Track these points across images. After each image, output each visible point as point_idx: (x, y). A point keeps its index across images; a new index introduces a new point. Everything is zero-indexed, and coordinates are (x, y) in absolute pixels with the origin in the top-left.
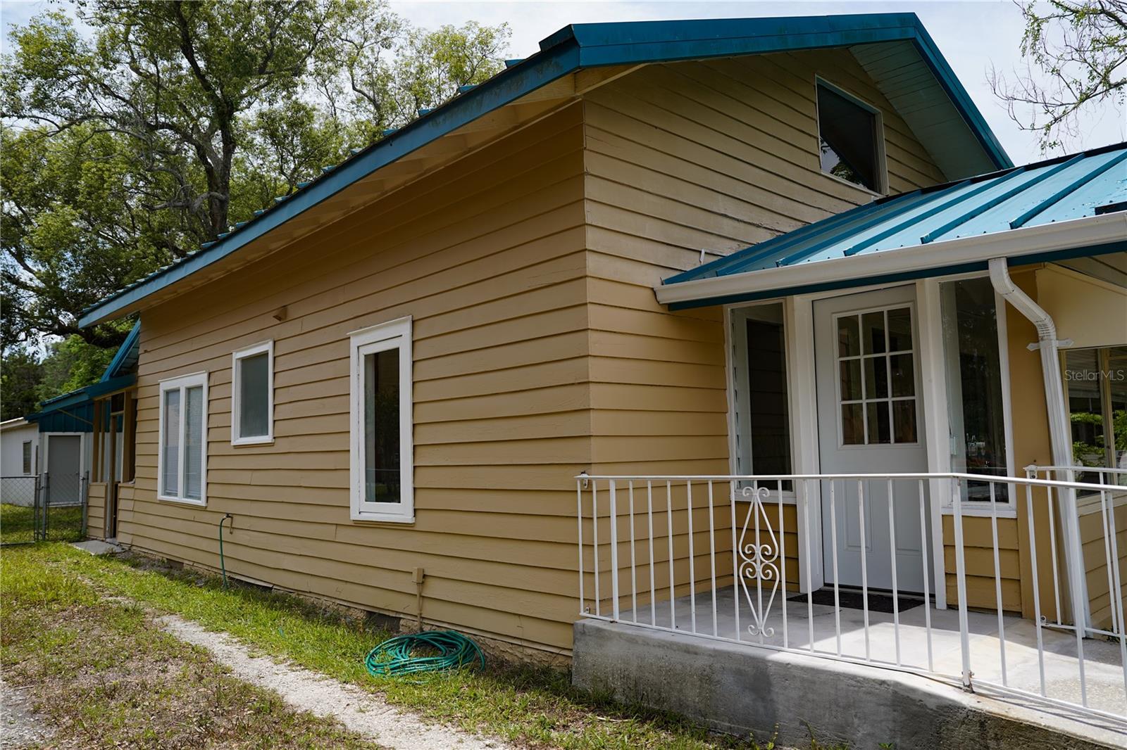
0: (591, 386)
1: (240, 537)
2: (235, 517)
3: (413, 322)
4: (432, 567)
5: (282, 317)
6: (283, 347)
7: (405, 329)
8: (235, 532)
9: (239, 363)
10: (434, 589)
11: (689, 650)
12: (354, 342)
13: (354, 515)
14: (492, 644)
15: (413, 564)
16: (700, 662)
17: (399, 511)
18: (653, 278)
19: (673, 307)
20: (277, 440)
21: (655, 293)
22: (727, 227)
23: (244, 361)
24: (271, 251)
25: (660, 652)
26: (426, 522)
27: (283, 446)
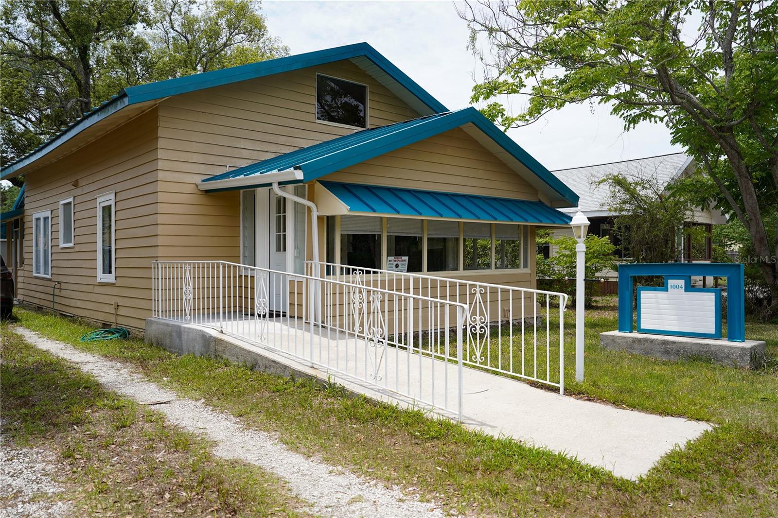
0: (159, 226)
1: (64, 293)
2: (62, 284)
3: (116, 193)
4: (121, 301)
5: (76, 185)
6: (78, 200)
7: (112, 196)
8: (62, 291)
9: (62, 206)
10: (121, 311)
11: (168, 325)
12: (99, 200)
13: (99, 280)
14: (134, 331)
15: (113, 300)
16: (170, 329)
17: (110, 278)
18: (198, 179)
19: (207, 192)
20: (76, 245)
21: (197, 186)
22: (245, 153)
23: (65, 205)
24: (72, 151)
25: (162, 327)
26: (120, 282)
27: (77, 248)
